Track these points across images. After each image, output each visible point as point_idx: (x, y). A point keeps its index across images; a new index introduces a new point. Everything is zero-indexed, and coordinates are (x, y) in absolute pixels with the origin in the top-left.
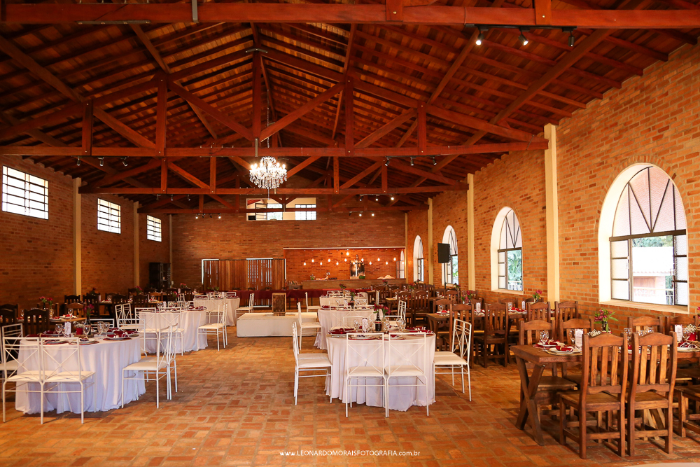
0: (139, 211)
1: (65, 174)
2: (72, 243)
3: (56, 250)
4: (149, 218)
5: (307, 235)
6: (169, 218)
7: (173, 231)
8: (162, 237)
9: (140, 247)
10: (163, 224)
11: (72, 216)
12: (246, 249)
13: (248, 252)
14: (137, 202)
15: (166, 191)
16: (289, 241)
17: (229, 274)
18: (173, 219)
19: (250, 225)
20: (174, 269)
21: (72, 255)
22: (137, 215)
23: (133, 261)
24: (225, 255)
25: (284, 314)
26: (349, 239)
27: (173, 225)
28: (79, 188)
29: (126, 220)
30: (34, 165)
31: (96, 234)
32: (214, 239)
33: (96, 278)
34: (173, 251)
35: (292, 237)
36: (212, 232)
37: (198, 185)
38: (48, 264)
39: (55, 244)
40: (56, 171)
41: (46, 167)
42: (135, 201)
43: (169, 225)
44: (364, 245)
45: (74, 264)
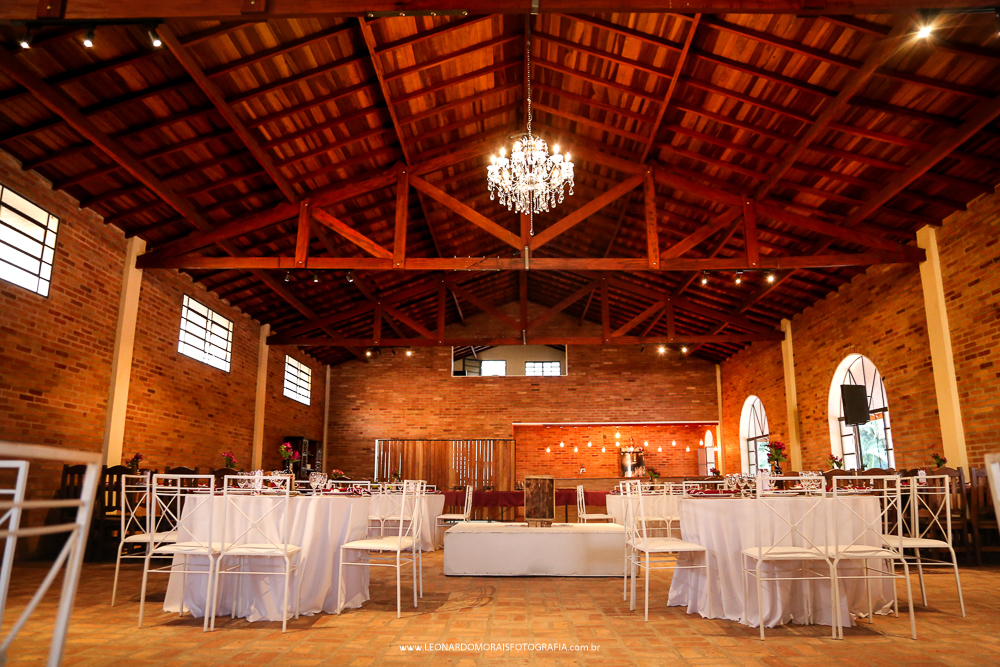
0: (270, 341)
1: (106, 221)
2: (110, 363)
3: (64, 367)
4: (289, 360)
5: (553, 400)
6: (325, 370)
7: (332, 393)
8: (312, 398)
9: (268, 406)
10: (314, 376)
11: (116, 309)
12: (449, 424)
13: (452, 428)
14: (267, 327)
15: (306, 262)
16: (521, 410)
17: (421, 465)
18: (332, 373)
19: (457, 384)
20: (329, 454)
21: (106, 386)
22: (265, 349)
23: (251, 427)
24: (414, 432)
25: (549, 524)
26: (623, 408)
27: (331, 383)
28: (139, 258)
29: (241, 348)
30: (24, 173)
31: (174, 359)
32: (397, 406)
33: (166, 444)
34: (329, 425)
35: (529, 405)
36: (395, 394)
37: (369, 251)
38: (32, 391)
39: (58, 353)
40: (82, 205)
41: (55, 188)
42: (263, 323)
43: (325, 382)
44: (650, 419)
45: (106, 406)
